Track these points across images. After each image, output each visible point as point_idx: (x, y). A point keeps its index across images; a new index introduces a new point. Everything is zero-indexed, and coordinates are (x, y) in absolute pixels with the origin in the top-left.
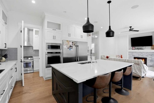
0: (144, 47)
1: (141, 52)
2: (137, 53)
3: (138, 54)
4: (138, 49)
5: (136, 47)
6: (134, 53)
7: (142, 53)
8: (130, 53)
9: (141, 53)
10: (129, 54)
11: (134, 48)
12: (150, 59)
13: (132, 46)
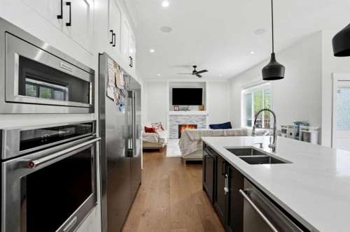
0: (190, 107)
1: (189, 115)
3: (185, 119)
4: (183, 110)
5: (181, 107)
6: (178, 117)
7: (191, 117)
8: (172, 118)
9: (189, 117)
10: (170, 120)
11: (176, 108)
12: (201, 126)
13: (173, 104)
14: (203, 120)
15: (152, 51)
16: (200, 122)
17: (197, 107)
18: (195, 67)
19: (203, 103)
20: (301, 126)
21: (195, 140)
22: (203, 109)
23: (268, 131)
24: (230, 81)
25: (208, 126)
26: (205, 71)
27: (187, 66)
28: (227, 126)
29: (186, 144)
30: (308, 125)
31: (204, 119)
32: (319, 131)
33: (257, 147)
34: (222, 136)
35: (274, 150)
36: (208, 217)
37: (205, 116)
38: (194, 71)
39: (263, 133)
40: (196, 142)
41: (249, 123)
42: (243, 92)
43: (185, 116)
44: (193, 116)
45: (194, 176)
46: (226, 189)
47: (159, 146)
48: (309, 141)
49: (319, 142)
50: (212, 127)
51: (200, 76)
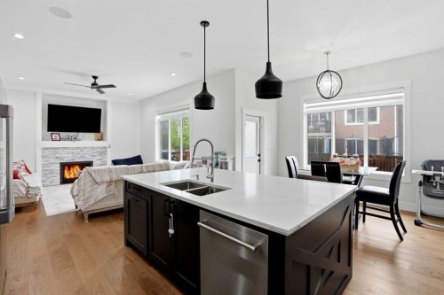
0: (81, 135)
1: (79, 148)
2: (71, 151)
3: (72, 153)
4: (69, 139)
5: (63, 134)
6: (60, 151)
7: (82, 151)
8: (47, 153)
9: (79, 151)
10: (43, 156)
11: (56, 135)
12: (99, 162)
13: (49, 130)
14: (102, 154)
15: (19, 36)
16: (98, 158)
17: (92, 135)
18: (95, 78)
19: (102, 130)
20: (220, 156)
21: (102, 183)
22: (101, 139)
23: (188, 163)
24: (142, 103)
25: (109, 162)
26: (112, 86)
27: (82, 75)
28: (137, 160)
29: (89, 189)
30: (225, 155)
31: (103, 152)
32: (234, 159)
33: (194, 179)
34: (141, 172)
35: (212, 180)
36: (144, 276)
37: (105, 148)
38: (94, 84)
39: (182, 167)
40: (105, 185)
41: (165, 156)
42: (158, 118)
43: (72, 149)
44: (86, 148)
45: (105, 233)
46: (171, 231)
47: (28, 201)
48: (226, 168)
49: (234, 169)
50: (115, 162)
51: (102, 92)
